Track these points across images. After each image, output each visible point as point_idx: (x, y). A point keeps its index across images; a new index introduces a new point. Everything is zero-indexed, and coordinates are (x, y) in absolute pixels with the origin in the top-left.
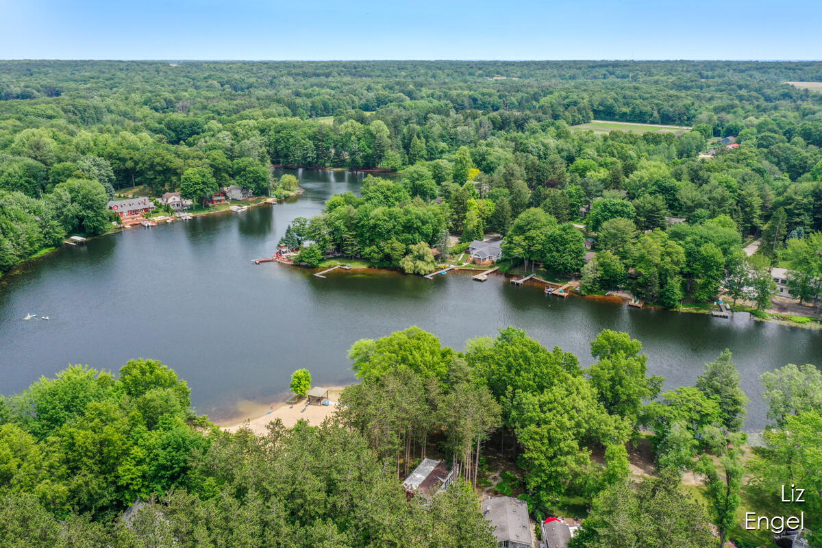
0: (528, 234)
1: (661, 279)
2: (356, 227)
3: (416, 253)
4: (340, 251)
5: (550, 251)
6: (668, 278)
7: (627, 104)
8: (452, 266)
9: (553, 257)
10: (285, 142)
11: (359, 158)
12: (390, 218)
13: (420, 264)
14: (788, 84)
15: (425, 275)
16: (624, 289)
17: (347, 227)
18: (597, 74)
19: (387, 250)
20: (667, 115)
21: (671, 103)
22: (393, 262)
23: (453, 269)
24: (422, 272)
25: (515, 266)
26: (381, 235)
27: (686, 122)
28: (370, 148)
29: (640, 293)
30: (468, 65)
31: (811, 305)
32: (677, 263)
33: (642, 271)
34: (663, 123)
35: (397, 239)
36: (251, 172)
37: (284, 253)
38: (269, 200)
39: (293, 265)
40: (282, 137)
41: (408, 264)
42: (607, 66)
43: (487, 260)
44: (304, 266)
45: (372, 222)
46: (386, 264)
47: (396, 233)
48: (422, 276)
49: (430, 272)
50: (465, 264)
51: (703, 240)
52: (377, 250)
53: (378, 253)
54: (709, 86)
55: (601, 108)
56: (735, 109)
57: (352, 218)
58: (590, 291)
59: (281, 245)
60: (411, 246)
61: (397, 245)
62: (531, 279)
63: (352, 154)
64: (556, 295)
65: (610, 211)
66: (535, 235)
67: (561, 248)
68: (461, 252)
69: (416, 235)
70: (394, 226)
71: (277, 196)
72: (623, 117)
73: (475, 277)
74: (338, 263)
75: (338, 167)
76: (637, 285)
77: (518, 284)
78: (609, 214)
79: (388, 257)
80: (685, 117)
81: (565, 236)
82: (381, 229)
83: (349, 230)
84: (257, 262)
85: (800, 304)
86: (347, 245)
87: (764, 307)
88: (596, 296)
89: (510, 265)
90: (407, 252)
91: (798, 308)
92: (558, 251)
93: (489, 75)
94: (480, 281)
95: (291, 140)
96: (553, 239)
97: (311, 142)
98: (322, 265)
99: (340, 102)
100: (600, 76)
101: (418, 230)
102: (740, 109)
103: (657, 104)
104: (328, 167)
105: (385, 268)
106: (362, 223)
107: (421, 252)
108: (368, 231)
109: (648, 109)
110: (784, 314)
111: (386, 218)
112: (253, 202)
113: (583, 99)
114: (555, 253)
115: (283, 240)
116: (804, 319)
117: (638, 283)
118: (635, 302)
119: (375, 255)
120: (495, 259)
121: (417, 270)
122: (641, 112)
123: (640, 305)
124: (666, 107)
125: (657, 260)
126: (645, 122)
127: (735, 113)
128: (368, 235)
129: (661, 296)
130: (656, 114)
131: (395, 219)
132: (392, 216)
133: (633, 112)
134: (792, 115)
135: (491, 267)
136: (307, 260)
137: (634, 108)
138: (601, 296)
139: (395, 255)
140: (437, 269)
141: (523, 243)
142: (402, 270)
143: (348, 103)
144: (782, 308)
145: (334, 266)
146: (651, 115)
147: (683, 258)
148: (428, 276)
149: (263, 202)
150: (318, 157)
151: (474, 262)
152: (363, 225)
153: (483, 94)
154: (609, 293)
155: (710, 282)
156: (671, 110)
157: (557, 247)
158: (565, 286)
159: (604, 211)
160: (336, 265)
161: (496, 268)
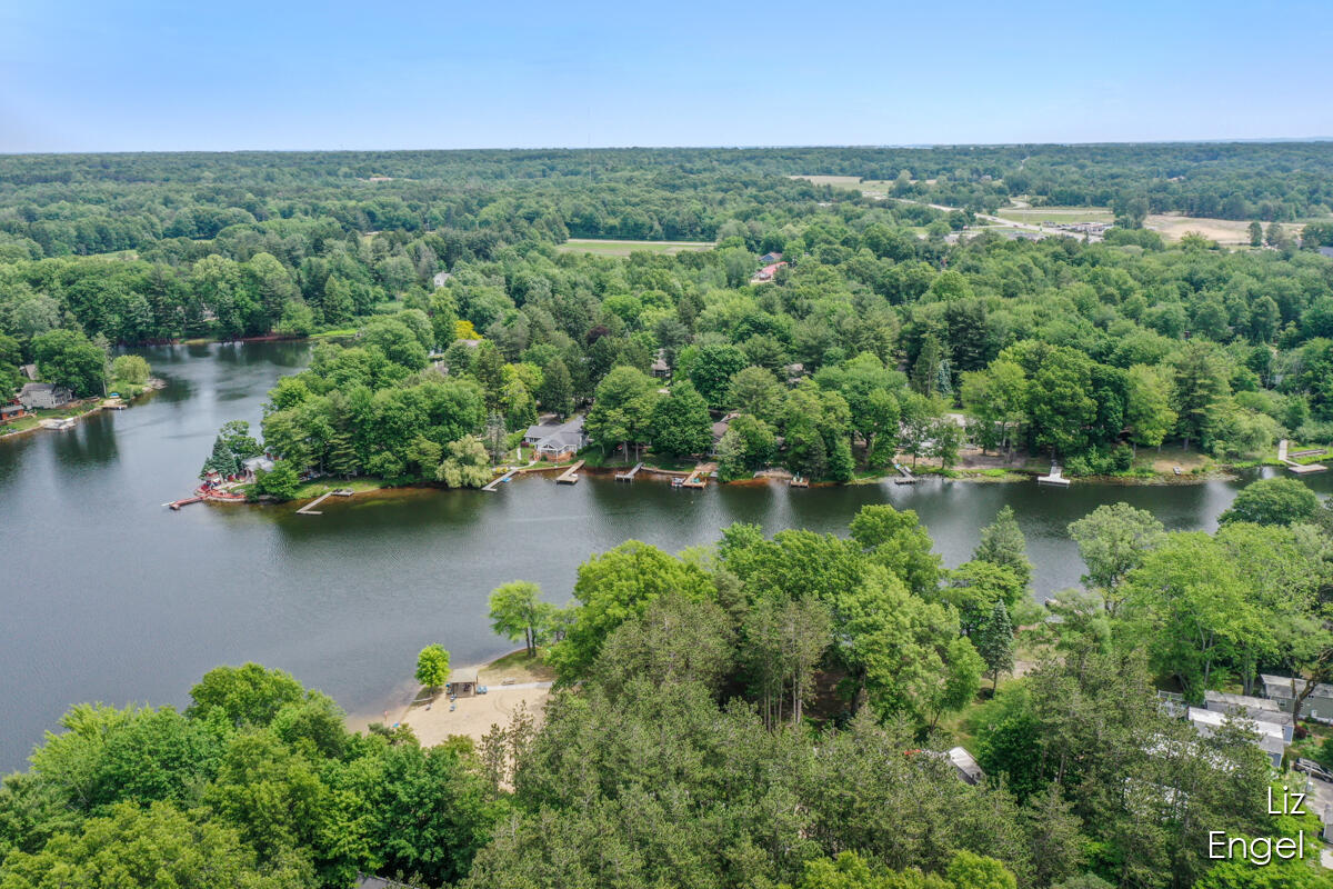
0: (627, 405)
1: (827, 444)
2: (349, 425)
3: (460, 455)
4: (326, 467)
5: (665, 426)
6: (837, 441)
7: (613, 213)
8: (515, 469)
9: (670, 433)
10: (88, 299)
11: (237, 321)
12: (409, 405)
13: (468, 469)
14: (803, 180)
15: (483, 486)
16: (773, 466)
17: (334, 426)
18: (531, 170)
19: (412, 456)
20: (673, 227)
21: (673, 209)
22: (425, 474)
23: (518, 473)
24: (478, 483)
25: (609, 456)
26: (397, 433)
27: (702, 237)
28: (256, 301)
29: (804, 467)
30: (313, 159)
31: (995, 454)
32: (841, 420)
33: (802, 436)
34: (669, 238)
35: (424, 435)
36: (72, 355)
37: (216, 484)
38: (109, 403)
39: (246, 502)
40: (81, 291)
41: (451, 473)
42: (539, 157)
43: (563, 453)
44: (270, 500)
45: (379, 413)
46: (409, 479)
47: (421, 427)
48: (477, 489)
49: (489, 481)
50: (532, 463)
51: (866, 386)
52: (393, 458)
53: (395, 462)
54: (705, 185)
55: (577, 220)
56: (762, 215)
57: (341, 412)
58: (734, 475)
59: (210, 472)
60: (452, 444)
61: (426, 445)
62: (640, 470)
63: (222, 313)
64: (690, 487)
65: (718, 363)
66: (638, 405)
67: (680, 419)
68: (515, 446)
69: (454, 426)
70: (417, 416)
71: (121, 396)
72: (611, 233)
73: (559, 478)
74: (326, 488)
75: (196, 337)
76: (794, 458)
77: (627, 480)
78: (717, 367)
79: (413, 468)
80: (699, 229)
81: (683, 401)
82: (396, 423)
83: (338, 432)
84: (176, 506)
85: (984, 454)
86: (338, 456)
87: (952, 463)
88: (743, 480)
89: (601, 455)
90: (446, 454)
91: (983, 458)
92: (676, 424)
93: (362, 173)
94: (570, 483)
95: (100, 295)
96: (664, 408)
97: (142, 297)
98: (299, 495)
99: (129, 225)
100: (538, 173)
101: (453, 418)
102: (768, 214)
103: (655, 212)
104: (176, 338)
105: (409, 485)
106: (362, 417)
107: (469, 451)
108: (372, 429)
109: (644, 219)
110: (973, 469)
111: (401, 405)
112: (80, 409)
113: (547, 207)
114: (673, 428)
115: (210, 464)
116: (999, 471)
117: (798, 453)
118: (798, 480)
119: (392, 466)
120: (574, 449)
121: (466, 481)
122: (636, 224)
123: (806, 484)
124: (668, 214)
125: (818, 418)
126: (643, 238)
127: (763, 219)
128: (372, 435)
129: (831, 467)
130: (657, 226)
131: (416, 404)
132: (409, 401)
133: (624, 223)
134: (835, 221)
135: (573, 462)
136: (274, 490)
137: (625, 219)
138: (749, 480)
139: (428, 462)
140: (498, 475)
141: (624, 420)
142: (442, 485)
143: (144, 228)
144: (969, 462)
145: (321, 495)
146: (651, 228)
147: (846, 411)
148: (488, 488)
149: (98, 407)
150: (158, 321)
151: (544, 458)
152: (363, 421)
153: (383, 206)
154: (757, 474)
155: (887, 440)
156: (678, 219)
157: (675, 419)
158: (695, 473)
159: (708, 363)
160: (326, 492)
161: (581, 463)
